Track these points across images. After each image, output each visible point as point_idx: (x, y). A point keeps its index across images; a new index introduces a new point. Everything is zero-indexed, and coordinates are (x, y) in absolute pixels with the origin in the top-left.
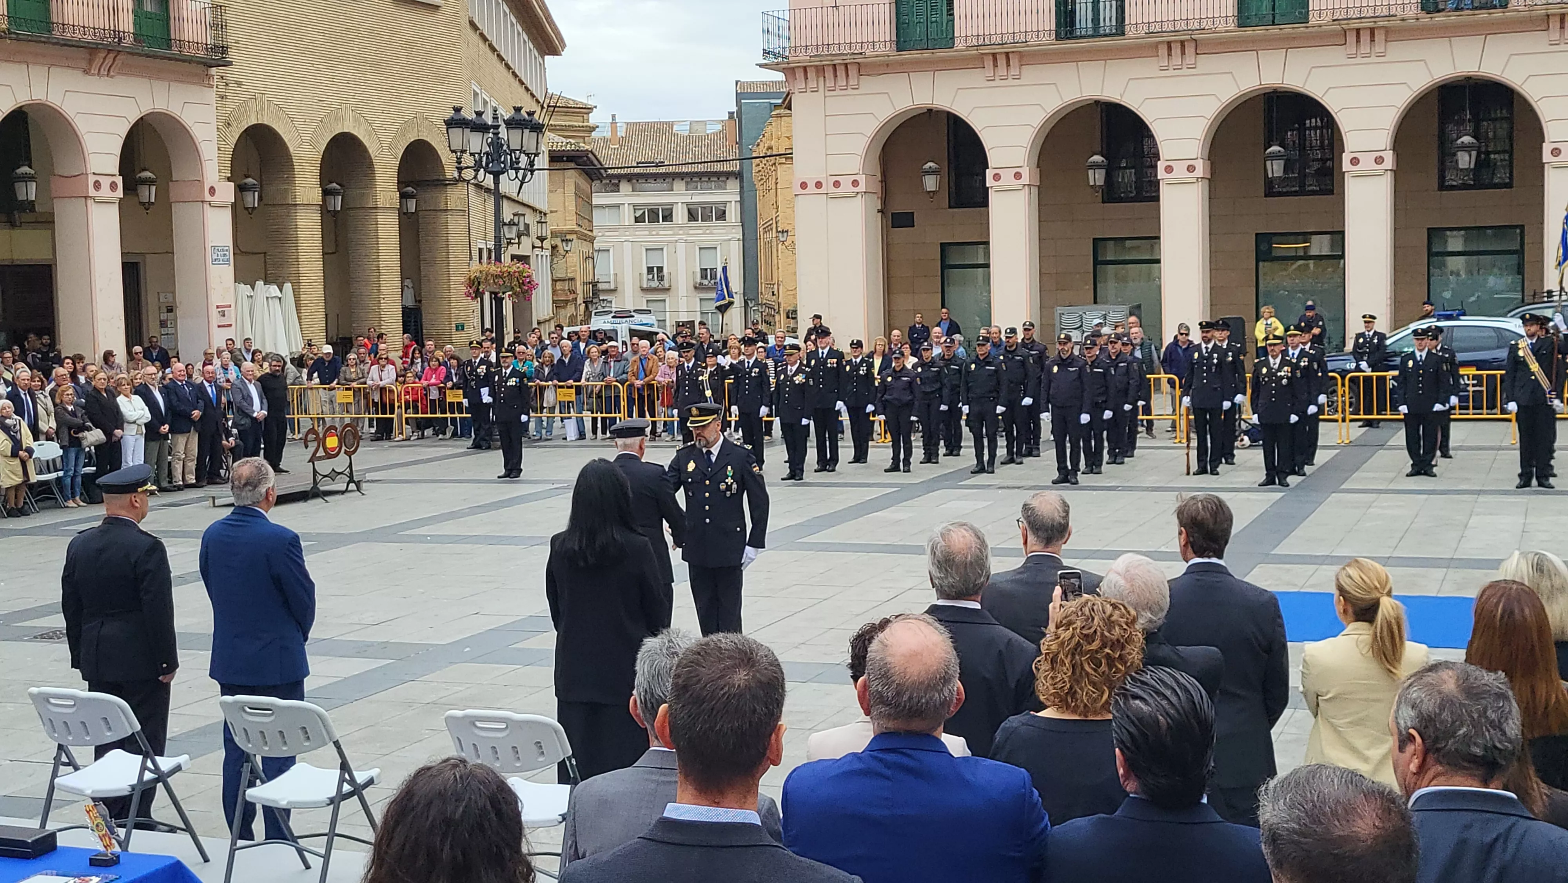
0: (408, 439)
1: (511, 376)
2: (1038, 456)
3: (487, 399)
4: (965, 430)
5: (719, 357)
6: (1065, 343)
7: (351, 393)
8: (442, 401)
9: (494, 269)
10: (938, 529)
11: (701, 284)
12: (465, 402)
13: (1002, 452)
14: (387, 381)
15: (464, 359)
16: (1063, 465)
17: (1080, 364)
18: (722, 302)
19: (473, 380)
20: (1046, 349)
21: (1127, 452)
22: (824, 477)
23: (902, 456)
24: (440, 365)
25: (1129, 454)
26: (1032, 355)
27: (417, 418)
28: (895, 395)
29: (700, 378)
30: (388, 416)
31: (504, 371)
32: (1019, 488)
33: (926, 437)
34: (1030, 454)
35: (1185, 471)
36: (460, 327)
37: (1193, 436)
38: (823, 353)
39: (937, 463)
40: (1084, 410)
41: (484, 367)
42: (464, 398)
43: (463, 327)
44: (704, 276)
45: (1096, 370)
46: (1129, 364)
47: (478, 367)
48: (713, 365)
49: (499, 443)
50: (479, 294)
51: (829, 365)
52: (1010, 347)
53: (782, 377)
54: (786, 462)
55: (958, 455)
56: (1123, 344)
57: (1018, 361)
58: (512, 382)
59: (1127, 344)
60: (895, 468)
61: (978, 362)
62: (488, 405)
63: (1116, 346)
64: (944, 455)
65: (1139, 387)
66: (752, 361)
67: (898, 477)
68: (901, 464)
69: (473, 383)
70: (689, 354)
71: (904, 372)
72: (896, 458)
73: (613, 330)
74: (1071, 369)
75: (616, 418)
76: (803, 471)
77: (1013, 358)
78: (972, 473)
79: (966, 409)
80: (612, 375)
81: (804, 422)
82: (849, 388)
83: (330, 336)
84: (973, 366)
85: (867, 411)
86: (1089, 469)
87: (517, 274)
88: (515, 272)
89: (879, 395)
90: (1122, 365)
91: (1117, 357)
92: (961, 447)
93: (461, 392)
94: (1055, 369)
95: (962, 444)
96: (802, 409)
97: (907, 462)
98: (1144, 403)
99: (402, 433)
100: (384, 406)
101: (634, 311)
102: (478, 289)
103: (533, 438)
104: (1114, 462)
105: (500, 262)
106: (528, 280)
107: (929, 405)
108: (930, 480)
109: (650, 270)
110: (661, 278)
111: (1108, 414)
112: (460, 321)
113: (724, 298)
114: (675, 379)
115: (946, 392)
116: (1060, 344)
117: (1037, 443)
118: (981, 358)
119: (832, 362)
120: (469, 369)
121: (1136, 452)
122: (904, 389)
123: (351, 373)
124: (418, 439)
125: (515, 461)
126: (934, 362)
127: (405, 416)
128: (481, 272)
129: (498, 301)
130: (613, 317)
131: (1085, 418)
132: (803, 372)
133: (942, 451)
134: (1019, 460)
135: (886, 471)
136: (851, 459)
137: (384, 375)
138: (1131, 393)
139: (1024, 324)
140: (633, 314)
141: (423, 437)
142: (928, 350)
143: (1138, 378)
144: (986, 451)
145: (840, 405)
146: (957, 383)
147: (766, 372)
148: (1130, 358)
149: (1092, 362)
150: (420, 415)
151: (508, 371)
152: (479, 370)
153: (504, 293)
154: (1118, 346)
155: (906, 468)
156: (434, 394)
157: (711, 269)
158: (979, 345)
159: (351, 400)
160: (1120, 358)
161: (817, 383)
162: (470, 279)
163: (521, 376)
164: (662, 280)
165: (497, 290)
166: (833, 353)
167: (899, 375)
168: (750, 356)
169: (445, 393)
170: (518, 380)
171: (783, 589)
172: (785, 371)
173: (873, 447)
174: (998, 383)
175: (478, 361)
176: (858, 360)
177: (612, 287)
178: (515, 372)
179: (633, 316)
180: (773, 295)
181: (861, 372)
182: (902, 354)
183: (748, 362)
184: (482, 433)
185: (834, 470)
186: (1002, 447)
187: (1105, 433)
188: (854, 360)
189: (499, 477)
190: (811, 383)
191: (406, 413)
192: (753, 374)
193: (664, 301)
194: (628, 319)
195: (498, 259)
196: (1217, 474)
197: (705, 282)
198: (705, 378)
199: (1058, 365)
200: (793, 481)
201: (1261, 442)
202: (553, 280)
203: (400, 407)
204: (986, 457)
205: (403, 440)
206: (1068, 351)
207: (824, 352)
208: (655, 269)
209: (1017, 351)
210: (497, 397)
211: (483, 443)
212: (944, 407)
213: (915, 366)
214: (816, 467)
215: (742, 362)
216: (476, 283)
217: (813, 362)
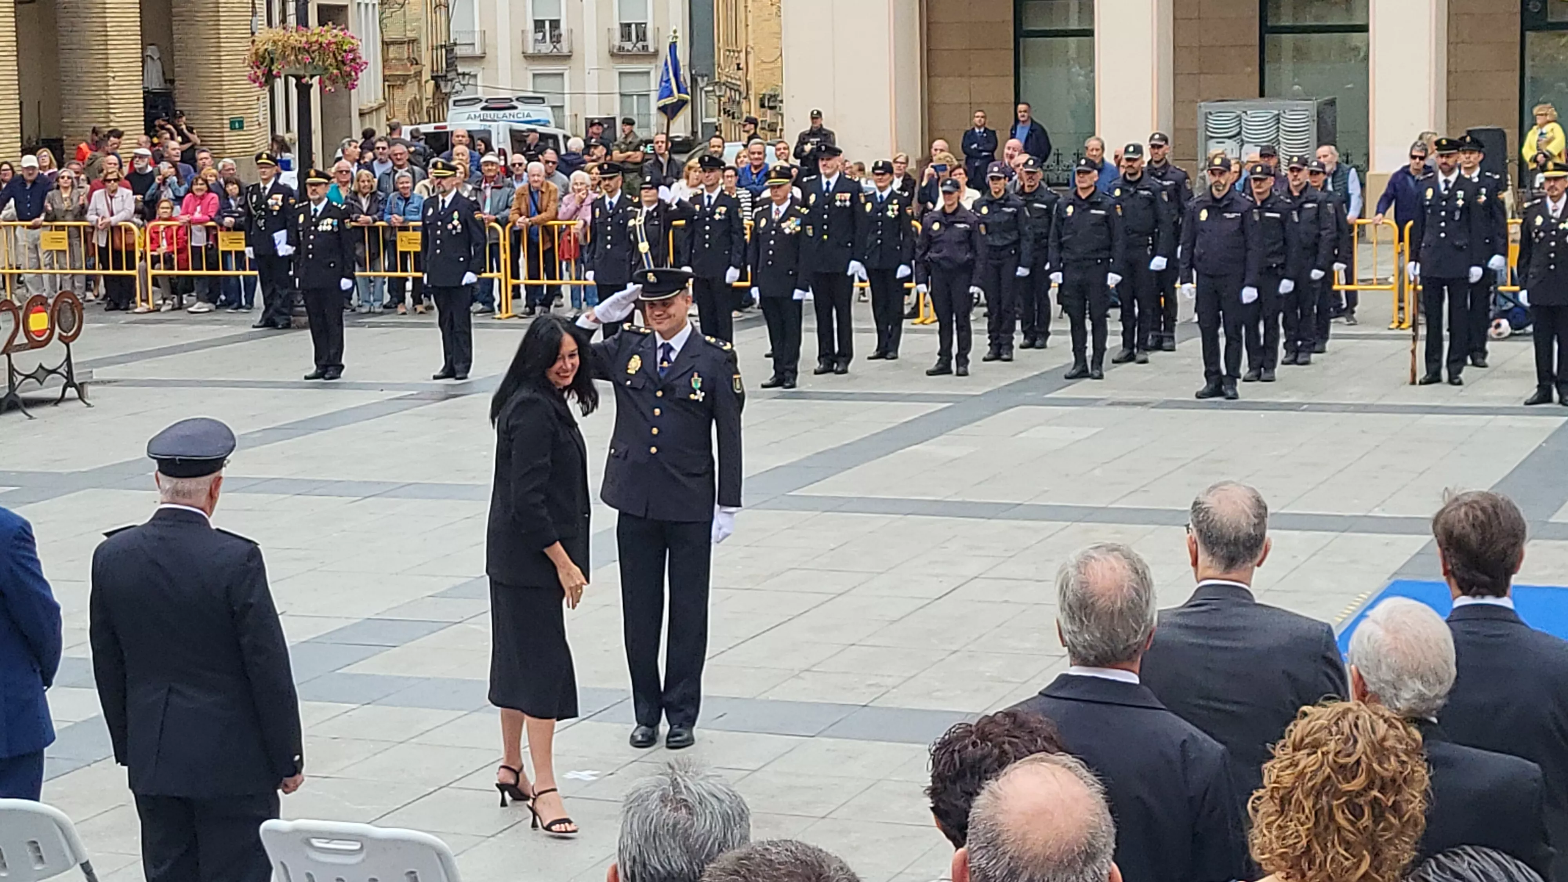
0: (157, 309)
1: (324, 215)
2: (1172, 349)
3: (284, 249)
4: (1055, 308)
5: (662, 188)
6: (1222, 173)
7: (65, 234)
8: (212, 249)
9: (296, 38)
10: (1073, 557)
11: (621, 48)
12: (249, 252)
13: (1114, 342)
14: (122, 215)
15: (246, 181)
16: (1213, 369)
17: (1244, 208)
18: (668, 101)
19: (261, 217)
20: (1188, 178)
21: (1314, 344)
22: (830, 382)
23: (955, 350)
24: (209, 190)
25: (1317, 348)
26: (1164, 188)
27: (169, 276)
28: (945, 252)
29: (631, 223)
30: (125, 272)
31: (313, 207)
32: (1144, 404)
33: (994, 317)
34: (1158, 347)
35: (1409, 378)
36: (237, 125)
37: (1422, 319)
38: (828, 183)
39: (1010, 360)
40: (1246, 281)
41: (280, 197)
42: (247, 245)
43: (241, 123)
44: (626, 34)
45: (1268, 214)
46: (1321, 205)
47: (269, 196)
48: (650, 203)
49: (305, 319)
50: (269, 79)
51: (838, 203)
52: (1131, 175)
53: (763, 222)
54: (767, 356)
55: (1043, 346)
56: (1312, 173)
57: (1145, 197)
58: (326, 225)
59: (1318, 173)
60: (943, 369)
61: (1079, 202)
62: (288, 259)
63: (1300, 176)
64: (1022, 347)
65: (1336, 243)
66: (714, 196)
67: (948, 384)
68: (954, 362)
69: (261, 223)
70: (612, 183)
71: (959, 214)
72: (945, 352)
73: (484, 131)
74: (1228, 215)
75: (491, 280)
76: (796, 373)
77: (1136, 192)
78: (1067, 378)
79: (1057, 278)
80: (487, 210)
81: (798, 294)
82: (870, 238)
83: (26, 137)
84: (1070, 209)
85: (899, 276)
86: (1253, 373)
87: (333, 46)
88: (330, 43)
89: (919, 252)
90: (1309, 205)
91: (1301, 192)
92: (1048, 334)
93: (242, 235)
94: (1204, 215)
95: (1050, 329)
96: (796, 274)
97: (963, 360)
98: (1344, 266)
99: (146, 301)
100: (117, 253)
101: (517, 99)
102: (270, 71)
103: (358, 310)
104: (1294, 362)
105: (306, 26)
106: (351, 56)
107: (998, 268)
108: (999, 390)
109: (539, 25)
110: (556, 39)
111: (1286, 286)
112: (237, 114)
113: (671, 94)
114: (589, 218)
115: (1026, 246)
116: (1213, 172)
117: (1170, 328)
118: (1083, 197)
119: (843, 198)
120: (254, 198)
121: (1329, 344)
122: (960, 243)
123: (63, 200)
124: (173, 309)
125: (332, 351)
126: (1008, 199)
127: (151, 272)
128: (275, 42)
129: (304, 91)
130: (484, 109)
131: (1249, 294)
132: (797, 214)
133: (1018, 338)
134: (1140, 357)
135: (930, 373)
136: (873, 350)
137: (116, 204)
138: (1323, 251)
139: (1152, 138)
140: (515, 103)
141: (180, 307)
142: (999, 178)
143: (1334, 228)
144: (1089, 343)
145: (856, 268)
146: (1044, 231)
147: (737, 213)
148: (1321, 195)
149: (1263, 202)
150: (176, 272)
151: (320, 208)
152: (270, 202)
153: (312, 77)
154: (1304, 176)
155: (961, 369)
156: (199, 239)
157: (637, 24)
158: (1079, 172)
159: (65, 246)
160: (1305, 195)
161: (818, 232)
162: (256, 53)
163: (342, 216)
164: (559, 42)
165: (302, 73)
166: (844, 184)
167: (952, 219)
168: (711, 187)
169: (216, 236)
170: (335, 222)
171: (772, 576)
172: (767, 213)
173: (909, 331)
174: (1111, 237)
175: (269, 186)
176: (885, 194)
177: (478, 52)
178: (328, 211)
179: (515, 108)
180: (739, 69)
181: (890, 213)
182: (956, 186)
183: (709, 197)
184: (278, 302)
185: (845, 371)
186: (1114, 333)
187: (1281, 316)
188: (878, 194)
189: (306, 378)
190: (810, 233)
191: (153, 268)
192: (717, 217)
193: (562, 75)
194: (507, 112)
195: (303, 21)
196: (1460, 383)
197: (628, 46)
198: (637, 222)
199: (1209, 209)
200: (780, 389)
201: (1530, 329)
202: (383, 42)
203: (143, 257)
204: (1089, 352)
205: (150, 311)
206: (1224, 186)
207: (829, 181)
208: (547, 24)
209: (1142, 182)
210: (302, 247)
211: (278, 319)
212: (1022, 272)
213: (976, 206)
214: (817, 365)
215: (697, 198)
216: (268, 60)
217: (813, 198)
